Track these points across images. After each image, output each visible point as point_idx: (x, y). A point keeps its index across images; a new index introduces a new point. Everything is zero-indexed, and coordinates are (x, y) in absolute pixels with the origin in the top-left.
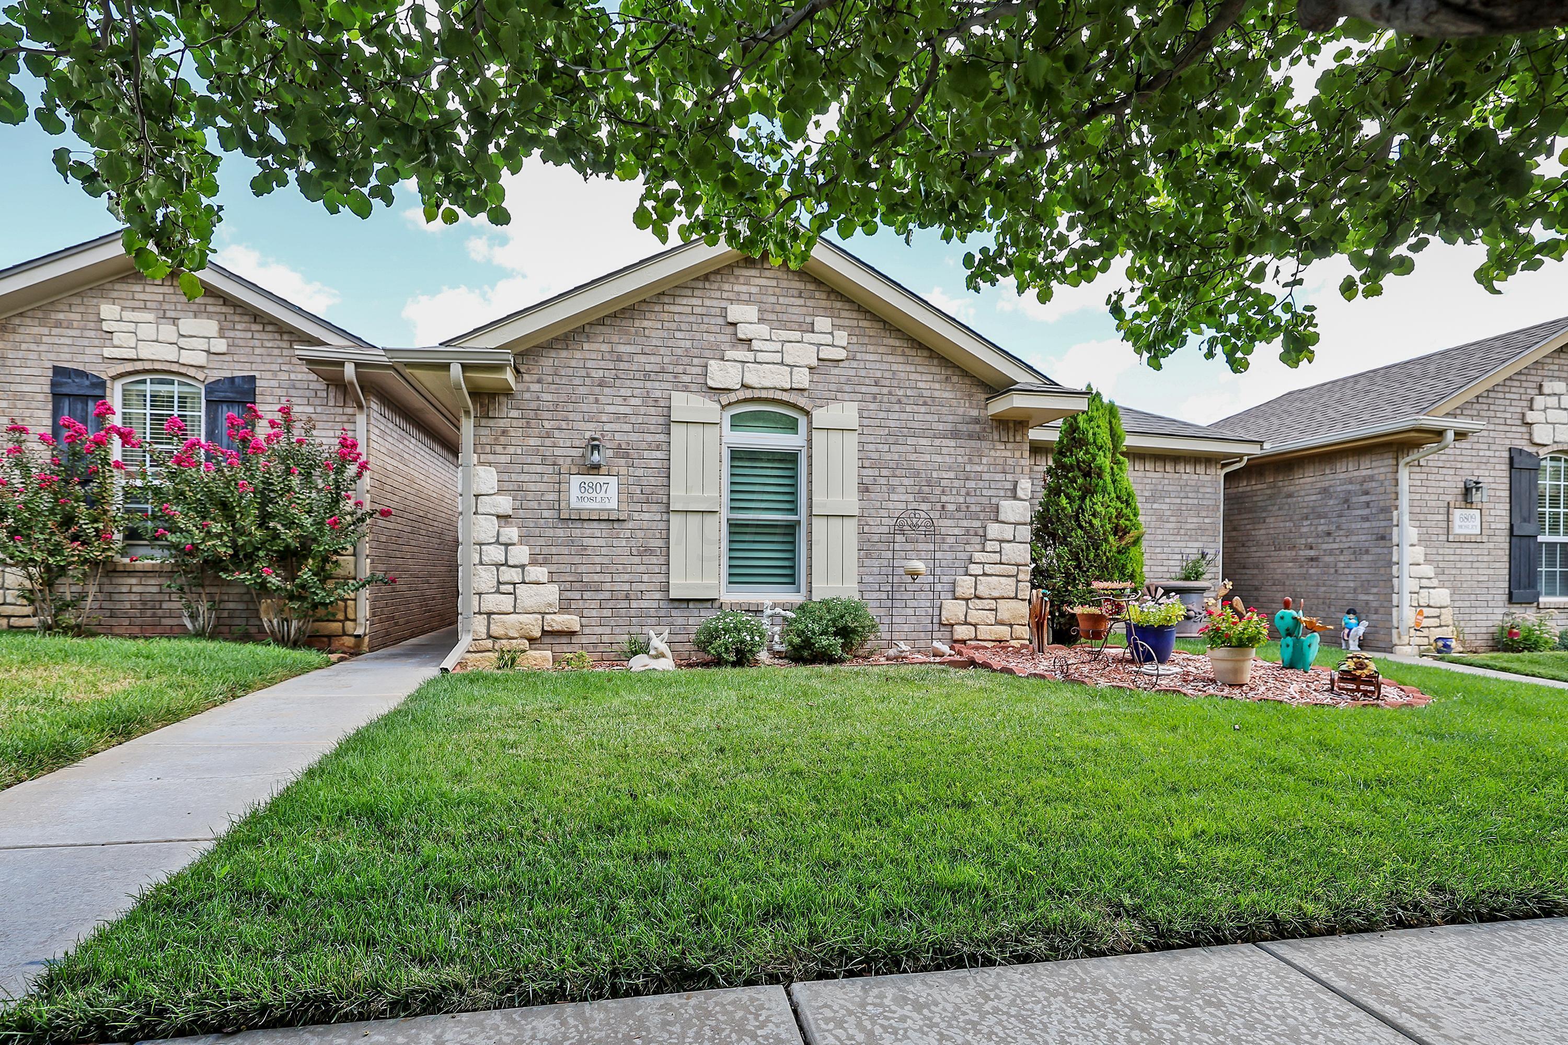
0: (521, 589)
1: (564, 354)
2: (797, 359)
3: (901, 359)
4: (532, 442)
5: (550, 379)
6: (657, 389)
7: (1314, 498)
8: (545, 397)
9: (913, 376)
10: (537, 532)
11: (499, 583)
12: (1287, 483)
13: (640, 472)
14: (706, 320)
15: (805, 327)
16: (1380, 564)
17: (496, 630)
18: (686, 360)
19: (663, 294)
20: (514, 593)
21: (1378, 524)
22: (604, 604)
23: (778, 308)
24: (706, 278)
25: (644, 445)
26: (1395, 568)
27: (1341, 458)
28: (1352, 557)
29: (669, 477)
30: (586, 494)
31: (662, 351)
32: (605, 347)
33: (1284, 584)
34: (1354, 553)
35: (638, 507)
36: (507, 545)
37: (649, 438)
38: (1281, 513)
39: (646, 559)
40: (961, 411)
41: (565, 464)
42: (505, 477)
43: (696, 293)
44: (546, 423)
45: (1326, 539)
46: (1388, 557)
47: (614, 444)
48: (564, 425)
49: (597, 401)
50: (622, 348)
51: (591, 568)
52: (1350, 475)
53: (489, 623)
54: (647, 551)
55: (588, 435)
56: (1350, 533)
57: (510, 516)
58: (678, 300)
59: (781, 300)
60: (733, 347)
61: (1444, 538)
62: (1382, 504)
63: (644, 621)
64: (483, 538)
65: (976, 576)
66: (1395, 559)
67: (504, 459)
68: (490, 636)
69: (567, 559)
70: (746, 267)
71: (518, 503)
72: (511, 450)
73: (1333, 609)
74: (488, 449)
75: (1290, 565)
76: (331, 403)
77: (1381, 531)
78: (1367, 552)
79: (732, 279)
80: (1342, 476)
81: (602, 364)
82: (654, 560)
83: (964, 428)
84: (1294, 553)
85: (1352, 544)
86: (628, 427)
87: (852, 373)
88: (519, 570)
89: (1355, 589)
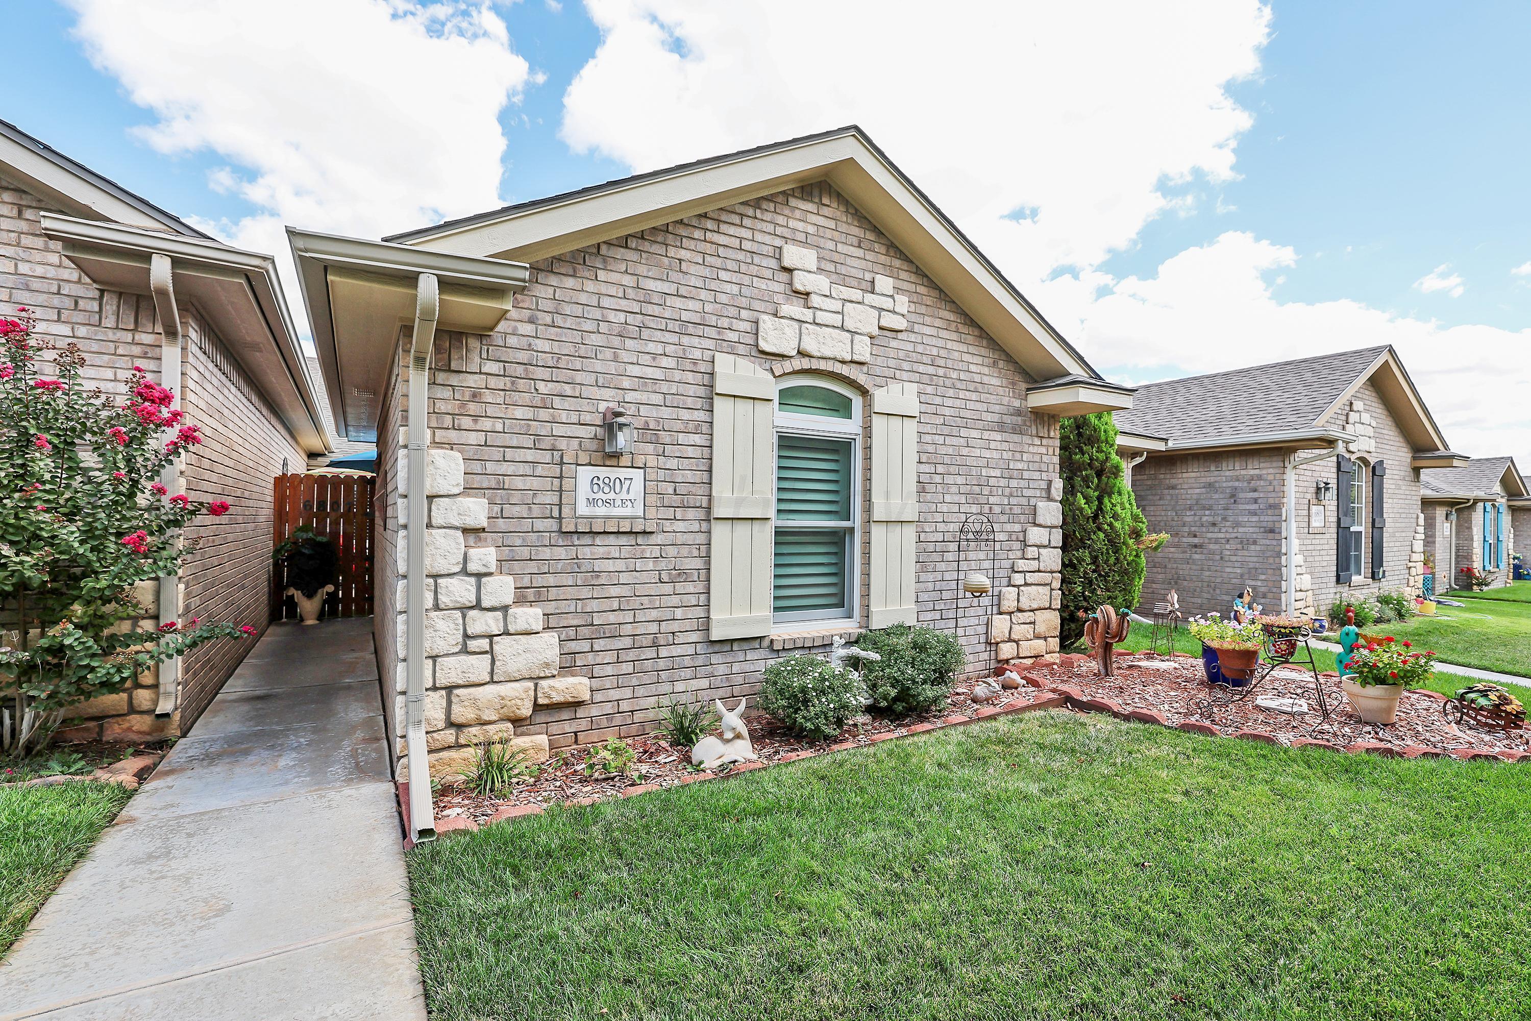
0: (503, 646)
1: (570, 282)
2: (859, 325)
3: (954, 336)
4: (519, 413)
5: (548, 319)
6: (697, 347)
7: (1198, 491)
8: (540, 345)
9: (966, 357)
10: (525, 552)
11: (466, 636)
12: (1168, 476)
13: (672, 463)
14: (757, 259)
15: (865, 285)
16: (1269, 554)
17: (460, 713)
18: (733, 311)
19: (705, 216)
20: (491, 652)
21: (1267, 518)
22: (623, 656)
23: (836, 257)
24: (756, 204)
25: (679, 426)
26: (1284, 558)
27: (1228, 457)
28: (1239, 546)
29: (710, 471)
30: (600, 495)
31: (703, 295)
32: (628, 280)
33: (1165, 567)
34: (1242, 542)
35: (670, 513)
36: (479, 576)
37: (685, 415)
38: (1161, 502)
39: (679, 588)
40: (1005, 400)
41: (569, 448)
42: (477, 467)
43: (747, 222)
44: (541, 386)
45: (1211, 529)
46: (1277, 549)
47: (638, 423)
48: (568, 390)
49: (615, 359)
50: (651, 285)
51: (605, 605)
52: (1237, 473)
53: (449, 703)
54: (681, 575)
55: (602, 407)
56: (1237, 524)
57: (484, 530)
58: (724, 228)
59: (840, 247)
60: (788, 300)
61: (1306, 530)
62: (1271, 501)
63: (676, 674)
64: (442, 566)
65: (1018, 586)
66: (1284, 551)
67: (474, 438)
68: (450, 724)
69: (571, 592)
70: (802, 199)
71: (497, 509)
72: (487, 424)
73: (1218, 591)
74: (448, 421)
75: (1172, 550)
76: (110, 322)
77: (1270, 525)
78: (1255, 543)
79: (787, 211)
80: (1228, 473)
81: (624, 304)
82: (690, 588)
83: (1008, 419)
84: (1177, 539)
85: (1239, 535)
86: (657, 399)
87: (910, 347)
88: (499, 614)
89: (1242, 575)
